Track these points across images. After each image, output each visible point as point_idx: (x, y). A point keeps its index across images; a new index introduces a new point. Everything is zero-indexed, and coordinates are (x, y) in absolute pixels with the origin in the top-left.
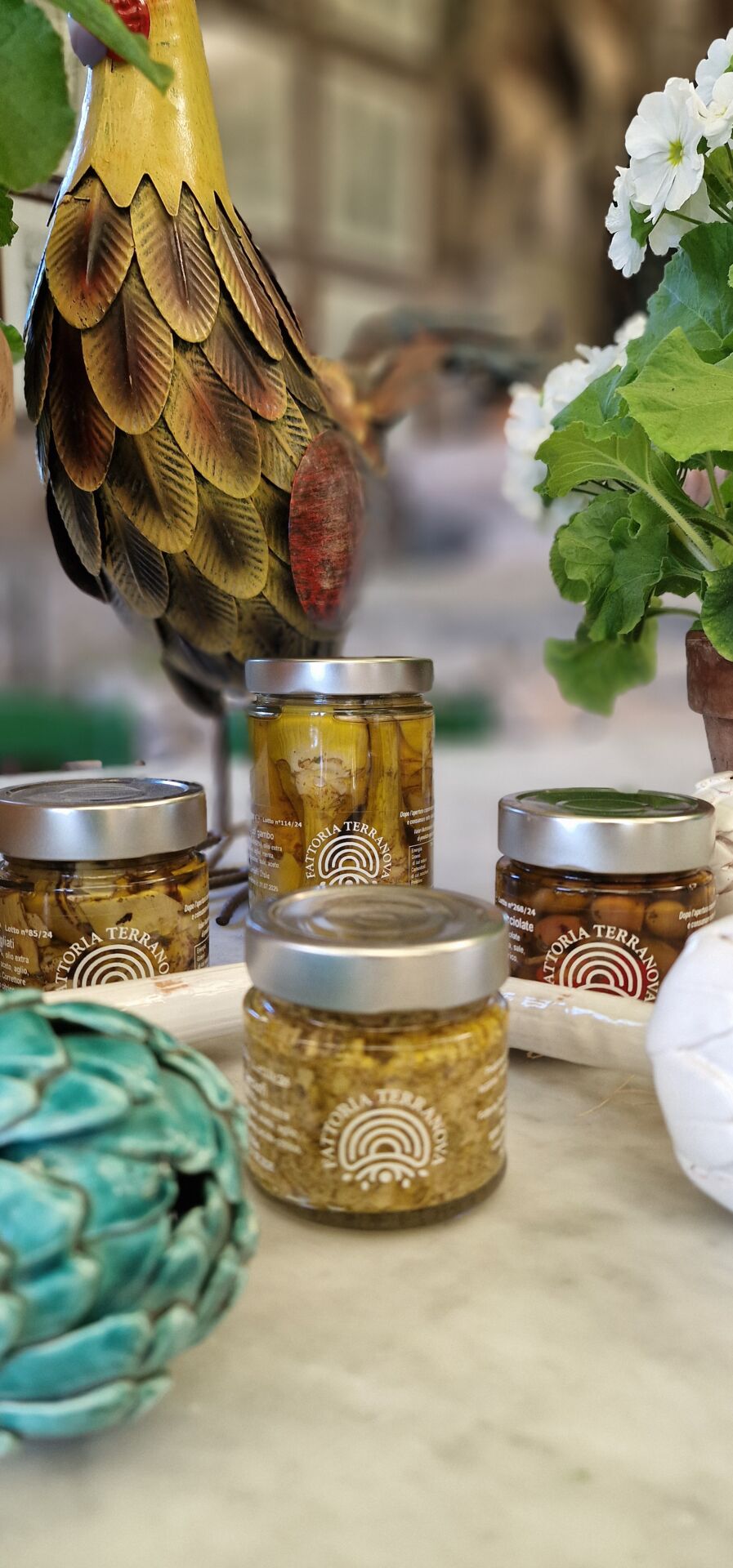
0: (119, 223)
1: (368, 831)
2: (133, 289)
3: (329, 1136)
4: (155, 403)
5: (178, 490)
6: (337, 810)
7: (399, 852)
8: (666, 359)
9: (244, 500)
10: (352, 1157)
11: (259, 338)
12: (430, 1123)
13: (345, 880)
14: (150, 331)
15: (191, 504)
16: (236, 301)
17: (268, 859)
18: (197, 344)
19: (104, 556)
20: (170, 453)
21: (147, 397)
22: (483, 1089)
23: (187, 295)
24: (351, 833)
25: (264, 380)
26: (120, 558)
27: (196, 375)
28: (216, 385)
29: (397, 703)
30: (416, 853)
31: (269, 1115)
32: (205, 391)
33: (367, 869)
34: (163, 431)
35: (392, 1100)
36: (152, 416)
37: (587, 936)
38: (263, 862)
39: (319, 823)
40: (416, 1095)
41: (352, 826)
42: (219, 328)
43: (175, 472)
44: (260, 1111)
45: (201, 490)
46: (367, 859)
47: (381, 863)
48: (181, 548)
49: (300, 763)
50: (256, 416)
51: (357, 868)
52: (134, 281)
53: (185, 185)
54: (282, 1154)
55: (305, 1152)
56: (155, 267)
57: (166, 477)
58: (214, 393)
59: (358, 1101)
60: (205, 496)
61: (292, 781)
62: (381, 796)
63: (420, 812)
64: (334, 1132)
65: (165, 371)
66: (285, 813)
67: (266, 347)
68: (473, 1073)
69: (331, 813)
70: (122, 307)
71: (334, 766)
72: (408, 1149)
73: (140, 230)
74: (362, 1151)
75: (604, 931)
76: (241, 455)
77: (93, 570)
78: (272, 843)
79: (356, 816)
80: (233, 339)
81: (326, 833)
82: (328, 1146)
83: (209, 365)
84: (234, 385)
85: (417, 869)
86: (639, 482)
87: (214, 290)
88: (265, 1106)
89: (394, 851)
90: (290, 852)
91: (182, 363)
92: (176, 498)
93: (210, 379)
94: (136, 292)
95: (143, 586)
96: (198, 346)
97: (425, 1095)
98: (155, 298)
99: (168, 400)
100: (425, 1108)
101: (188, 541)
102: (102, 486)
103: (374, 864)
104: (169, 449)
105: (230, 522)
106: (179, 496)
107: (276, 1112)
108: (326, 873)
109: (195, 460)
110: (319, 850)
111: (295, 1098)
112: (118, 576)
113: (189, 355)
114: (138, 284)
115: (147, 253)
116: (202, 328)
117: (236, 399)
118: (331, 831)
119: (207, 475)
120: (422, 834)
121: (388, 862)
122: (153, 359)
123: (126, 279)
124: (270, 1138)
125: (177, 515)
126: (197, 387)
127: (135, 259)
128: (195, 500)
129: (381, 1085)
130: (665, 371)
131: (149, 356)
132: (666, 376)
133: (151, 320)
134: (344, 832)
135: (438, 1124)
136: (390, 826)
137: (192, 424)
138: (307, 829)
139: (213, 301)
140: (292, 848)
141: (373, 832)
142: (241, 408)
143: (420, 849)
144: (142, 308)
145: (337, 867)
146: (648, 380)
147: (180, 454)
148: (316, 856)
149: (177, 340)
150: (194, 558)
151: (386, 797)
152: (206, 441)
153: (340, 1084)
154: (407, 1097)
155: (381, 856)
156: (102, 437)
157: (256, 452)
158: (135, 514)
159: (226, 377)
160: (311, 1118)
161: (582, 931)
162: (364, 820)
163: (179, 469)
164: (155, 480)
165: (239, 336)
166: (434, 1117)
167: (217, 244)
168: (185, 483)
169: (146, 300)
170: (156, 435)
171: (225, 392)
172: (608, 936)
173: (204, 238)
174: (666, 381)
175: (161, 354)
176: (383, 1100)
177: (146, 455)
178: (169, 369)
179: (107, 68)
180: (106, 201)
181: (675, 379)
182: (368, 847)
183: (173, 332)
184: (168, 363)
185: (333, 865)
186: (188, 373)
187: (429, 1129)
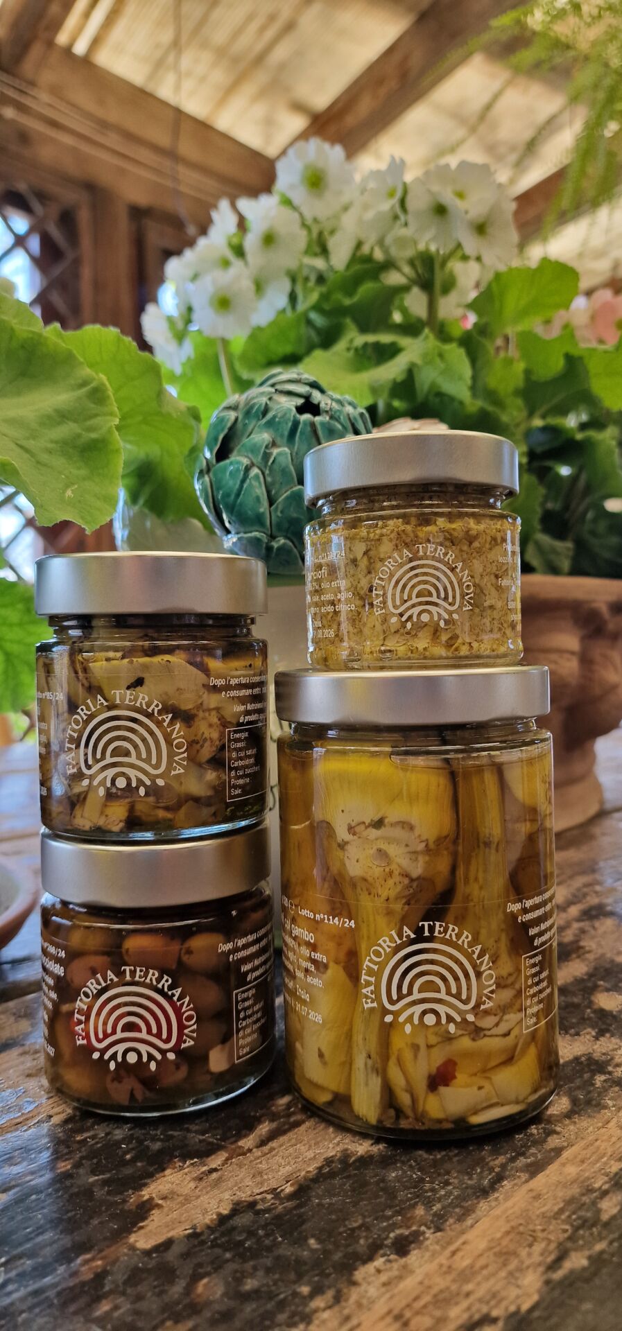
1: (458, 936)
6: (408, 903)
7: (506, 966)
13: (424, 1013)
24: (431, 939)
30: (534, 965)
33: (458, 996)
37: (116, 979)
39: (382, 921)
41: (432, 929)
46: (457, 979)
47: (481, 987)
49: (351, 829)
51: (442, 995)
62: (476, 879)
69: (398, 907)
71: (398, 832)
75: (133, 973)
79: (438, 912)
81: (392, 940)
85: (536, 989)
89: (500, 963)
90: (338, 965)
108: (393, 1002)
110: (382, 966)
118: (400, 936)
120: (541, 934)
121: (490, 984)
134: (420, 938)
136: (491, 926)
138: (361, 930)
140: (342, 956)
141: (466, 937)
143: (539, 958)
145: (410, 993)
148: (378, 975)
155: (479, 975)
161: (110, 975)
162: (451, 916)
172: (137, 978)
182: (457, 961)
185: (405, 991)
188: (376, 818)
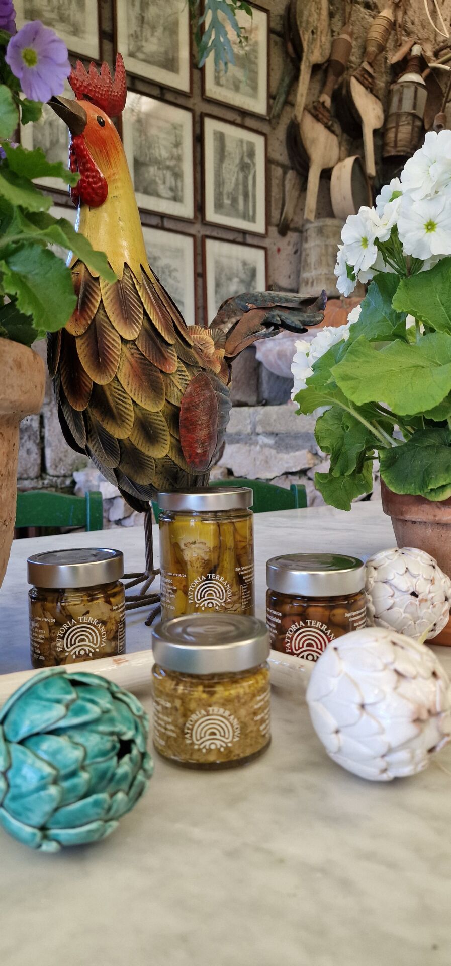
0: (94, 285)
1: (220, 578)
2: (101, 316)
3: (188, 729)
4: (112, 370)
5: (124, 409)
6: (204, 568)
7: (235, 589)
8: (356, 351)
9: (157, 412)
10: (198, 738)
11: (163, 335)
12: (232, 722)
13: (208, 603)
14: (109, 336)
15: (130, 416)
16: (151, 318)
17: (170, 593)
18: (132, 340)
19: (87, 439)
20: (120, 392)
21: (108, 367)
22: (256, 707)
23: (127, 316)
24: (211, 579)
25: (166, 354)
26: (95, 440)
27: (132, 354)
28: (142, 359)
29: (233, 514)
30: (245, 589)
31: (163, 720)
32: (137, 362)
33: (219, 598)
34: (116, 382)
35: (215, 712)
36: (111, 376)
37: (304, 625)
38: (167, 595)
39: (195, 574)
40: (225, 710)
41: (211, 576)
42: (143, 331)
43: (122, 401)
44: (159, 718)
45: (135, 408)
46: (219, 593)
47: (227, 595)
48: (126, 437)
49: (185, 545)
50: (162, 372)
51: (214, 597)
52: (101, 312)
53: (125, 263)
54: (169, 737)
55: (178, 736)
56: (111, 305)
57: (118, 403)
58: (141, 363)
59: (200, 713)
60: (137, 411)
61: (181, 553)
62: (226, 560)
63: (246, 567)
64: (190, 727)
65: (117, 355)
66: (178, 570)
67: (167, 339)
68: (252, 700)
69: (200, 569)
70: (95, 324)
71: (201, 546)
72: (223, 734)
73: (103, 288)
74: (202, 735)
75: (311, 623)
76: (155, 391)
77: (83, 446)
78: (172, 585)
79: (213, 571)
80: (150, 335)
81: (198, 580)
82: (188, 733)
83: (138, 349)
84: (151, 358)
85: (245, 596)
86: (346, 408)
87: (140, 313)
88: (161, 716)
89: (233, 587)
90: (180, 589)
91: (125, 349)
92: (123, 413)
93: (139, 356)
94: (102, 317)
95: (107, 453)
96: (133, 342)
97: (229, 710)
98: (111, 320)
99: (119, 368)
100: (230, 716)
101: (130, 433)
102: (86, 409)
103: (223, 595)
104: (119, 390)
105: (150, 422)
106: (125, 412)
107: (166, 718)
108: (198, 600)
109: (132, 395)
110: (195, 588)
111: (174, 712)
112: (95, 449)
113: (128, 346)
114: (103, 313)
115: (107, 299)
116: (135, 333)
117: (152, 364)
118: (201, 579)
119: (138, 402)
120: (247, 579)
121: (230, 594)
122: (111, 349)
123: (98, 311)
124: (163, 730)
125: (123, 421)
126: (132, 360)
127: (101, 301)
128: (132, 414)
129: (210, 706)
130: (356, 356)
131: (109, 347)
132: (357, 359)
133: (109, 331)
134: (207, 579)
135: (235, 722)
136: (230, 575)
137: (131, 378)
138: (189, 578)
139: (140, 318)
140: (182, 587)
141: (222, 579)
142: (155, 369)
143: (246, 587)
144: (105, 325)
145: (204, 597)
146: (348, 361)
147: (125, 392)
148: (194, 592)
149: (122, 339)
150: (133, 440)
151: (228, 560)
152: (138, 385)
153: (193, 705)
154: (221, 711)
155: (226, 591)
156: (86, 386)
157: (162, 389)
158: (102, 421)
159: (146, 355)
160: (181, 721)
161: (301, 623)
162: (218, 572)
163: (124, 400)
164: (112, 405)
165: (153, 334)
166: (234, 719)
167: (142, 290)
168: (127, 406)
169: (107, 321)
170: (113, 384)
171: (147, 362)
172: (312, 625)
173: (135, 288)
174: (356, 361)
175: (115, 347)
176: (211, 712)
177: (108, 393)
178: (119, 353)
179: (88, 209)
180: (87, 274)
181: (361, 360)
182: (220, 588)
183: (120, 336)
184: (118, 351)
185: (202, 596)
186: (128, 354)
187: (232, 725)
188: (193, 541)
